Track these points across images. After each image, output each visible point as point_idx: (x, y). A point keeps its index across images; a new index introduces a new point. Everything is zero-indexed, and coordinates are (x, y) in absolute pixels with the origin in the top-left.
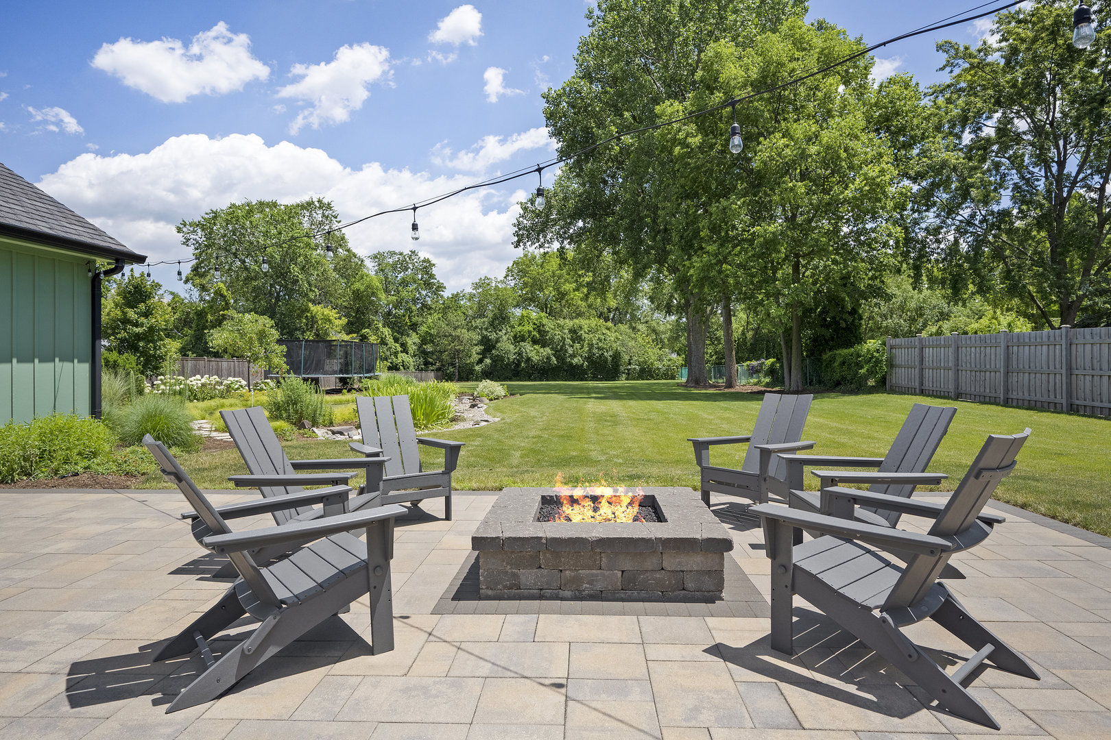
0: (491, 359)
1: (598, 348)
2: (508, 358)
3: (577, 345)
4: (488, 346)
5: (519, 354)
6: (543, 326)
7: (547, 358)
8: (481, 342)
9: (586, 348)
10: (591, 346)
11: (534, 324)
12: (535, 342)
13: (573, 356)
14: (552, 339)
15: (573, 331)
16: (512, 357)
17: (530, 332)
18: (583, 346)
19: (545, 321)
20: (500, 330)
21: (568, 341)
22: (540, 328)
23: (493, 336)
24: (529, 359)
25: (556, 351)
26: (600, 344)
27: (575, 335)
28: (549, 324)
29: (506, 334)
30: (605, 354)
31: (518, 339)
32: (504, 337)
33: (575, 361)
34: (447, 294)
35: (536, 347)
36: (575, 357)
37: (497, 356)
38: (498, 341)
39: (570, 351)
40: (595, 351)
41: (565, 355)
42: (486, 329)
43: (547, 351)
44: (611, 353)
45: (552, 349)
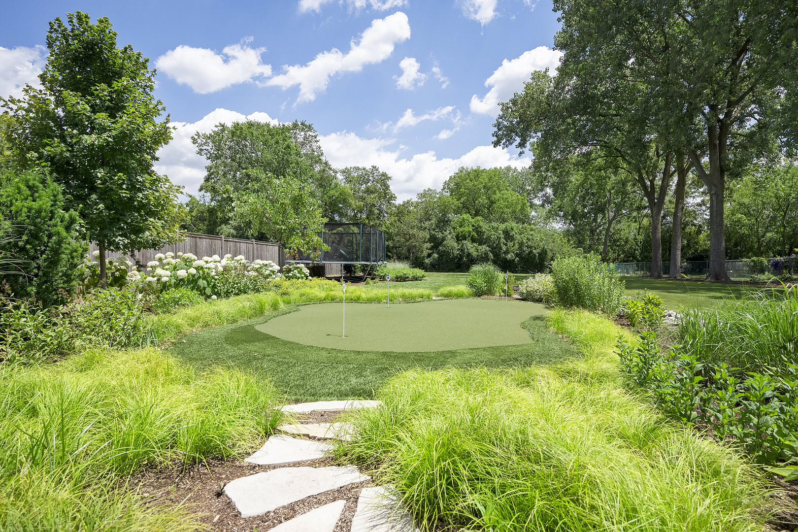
0: (438, 253)
1: (528, 247)
2: (453, 254)
3: (510, 244)
4: (436, 243)
5: (462, 250)
6: (481, 227)
7: (485, 254)
8: (430, 241)
9: (517, 246)
10: (521, 244)
11: (473, 226)
12: (473, 240)
13: (507, 252)
14: (489, 238)
15: (506, 233)
16: (456, 252)
17: (470, 232)
18: (514, 244)
19: (481, 224)
20: (445, 231)
21: (503, 240)
22: (477, 229)
23: (440, 235)
24: (469, 255)
25: (492, 248)
26: (530, 243)
27: (507, 235)
28: (485, 226)
29: (450, 234)
30: (534, 251)
31: (459, 238)
32: (449, 236)
33: (509, 257)
34: (399, 201)
35: (475, 244)
36: (508, 253)
37: (442, 251)
38: (444, 239)
39: (504, 248)
40: (525, 249)
41: (500, 252)
42: (434, 230)
43: (485, 248)
44: (538, 250)
45: (489, 246)
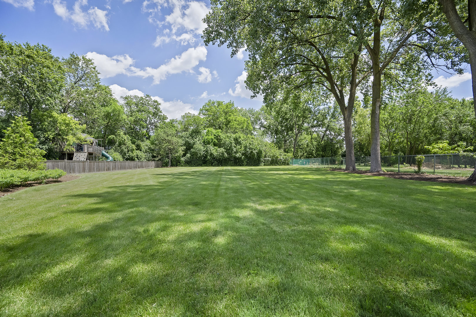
0: (190, 154)
1: (250, 149)
2: (200, 154)
3: (239, 147)
4: (189, 147)
5: (206, 151)
6: (219, 136)
7: (222, 154)
8: (185, 145)
9: (243, 149)
10: (246, 147)
11: (215, 135)
12: (215, 145)
13: (236, 152)
14: (224, 144)
15: (236, 140)
16: (202, 153)
17: (212, 139)
18: (241, 147)
19: (220, 134)
20: (196, 138)
21: (233, 144)
22: (217, 137)
23: (191, 142)
24: (211, 154)
25: (227, 150)
26: (251, 146)
28: (222, 136)
29: (199, 140)
30: (254, 151)
31: (206, 143)
32: (198, 142)
33: (238, 155)
34: (167, 121)
35: (216, 147)
36: (237, 153)
37: (193, 152)
38: (194, 144)
39: (235, 150)
40: (248, 150)
41: (232, 152)
42: (188, 138)
43: (222, 150)
44: (256, 151)
45: (225, 148)
